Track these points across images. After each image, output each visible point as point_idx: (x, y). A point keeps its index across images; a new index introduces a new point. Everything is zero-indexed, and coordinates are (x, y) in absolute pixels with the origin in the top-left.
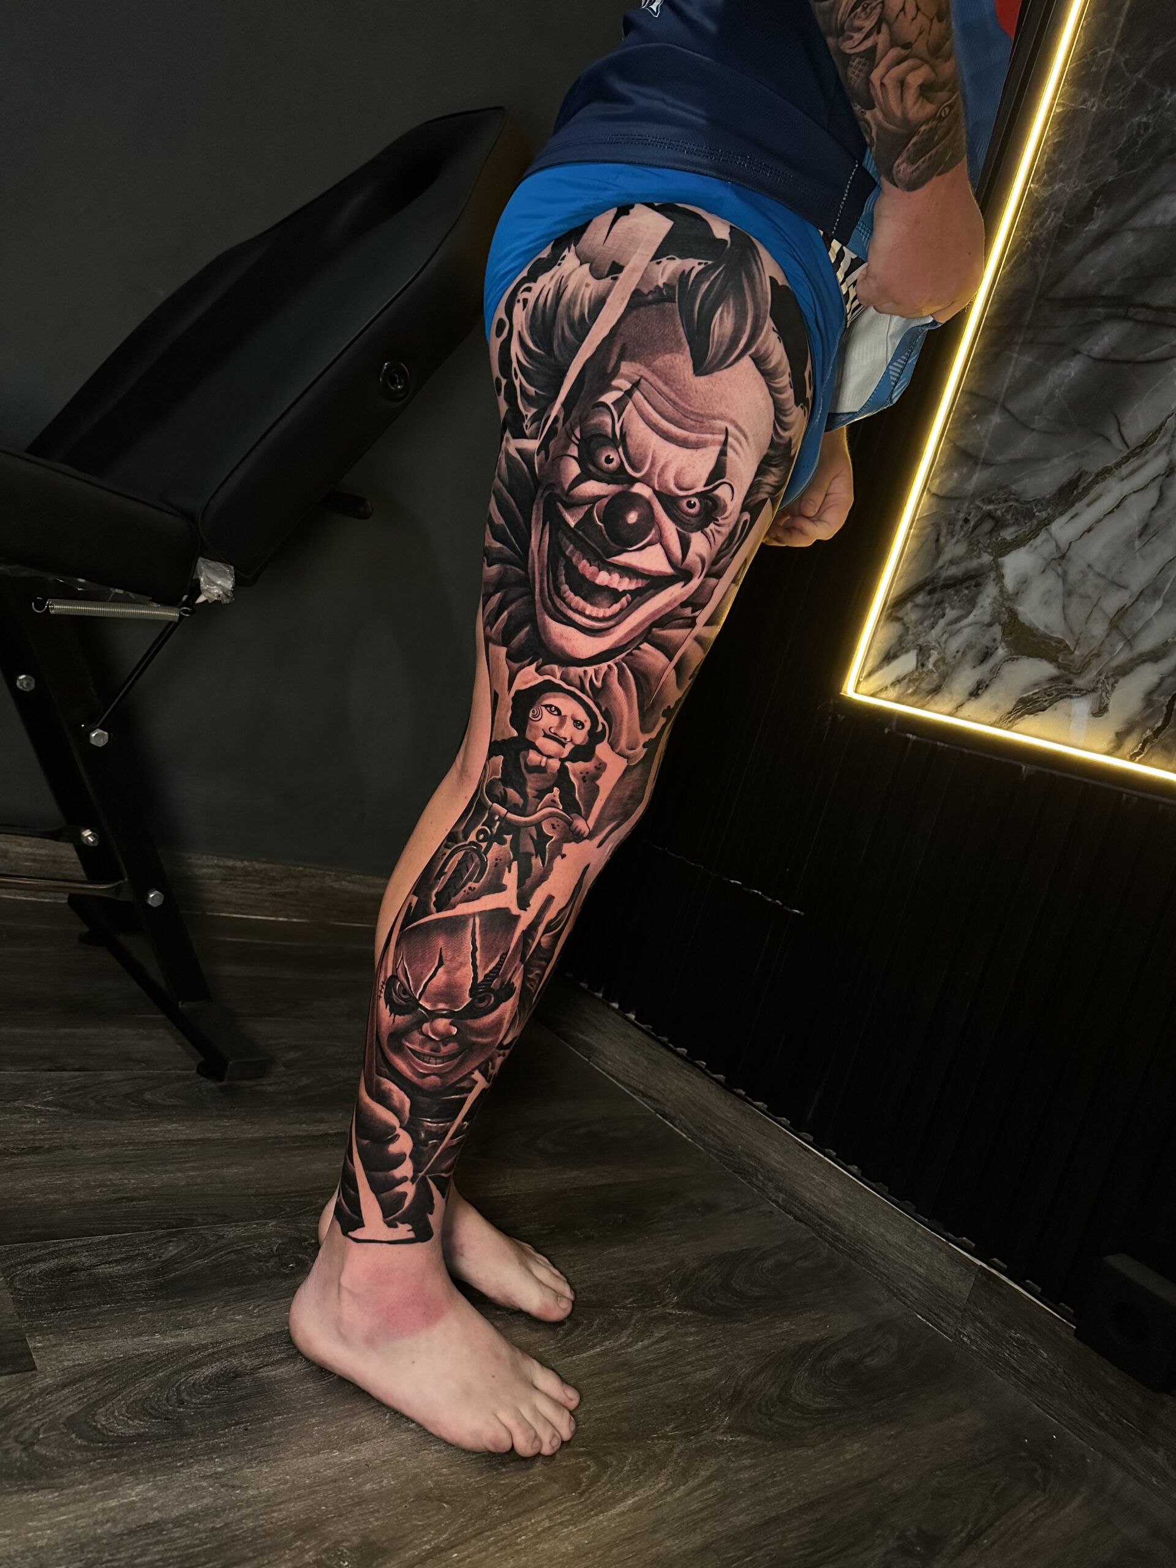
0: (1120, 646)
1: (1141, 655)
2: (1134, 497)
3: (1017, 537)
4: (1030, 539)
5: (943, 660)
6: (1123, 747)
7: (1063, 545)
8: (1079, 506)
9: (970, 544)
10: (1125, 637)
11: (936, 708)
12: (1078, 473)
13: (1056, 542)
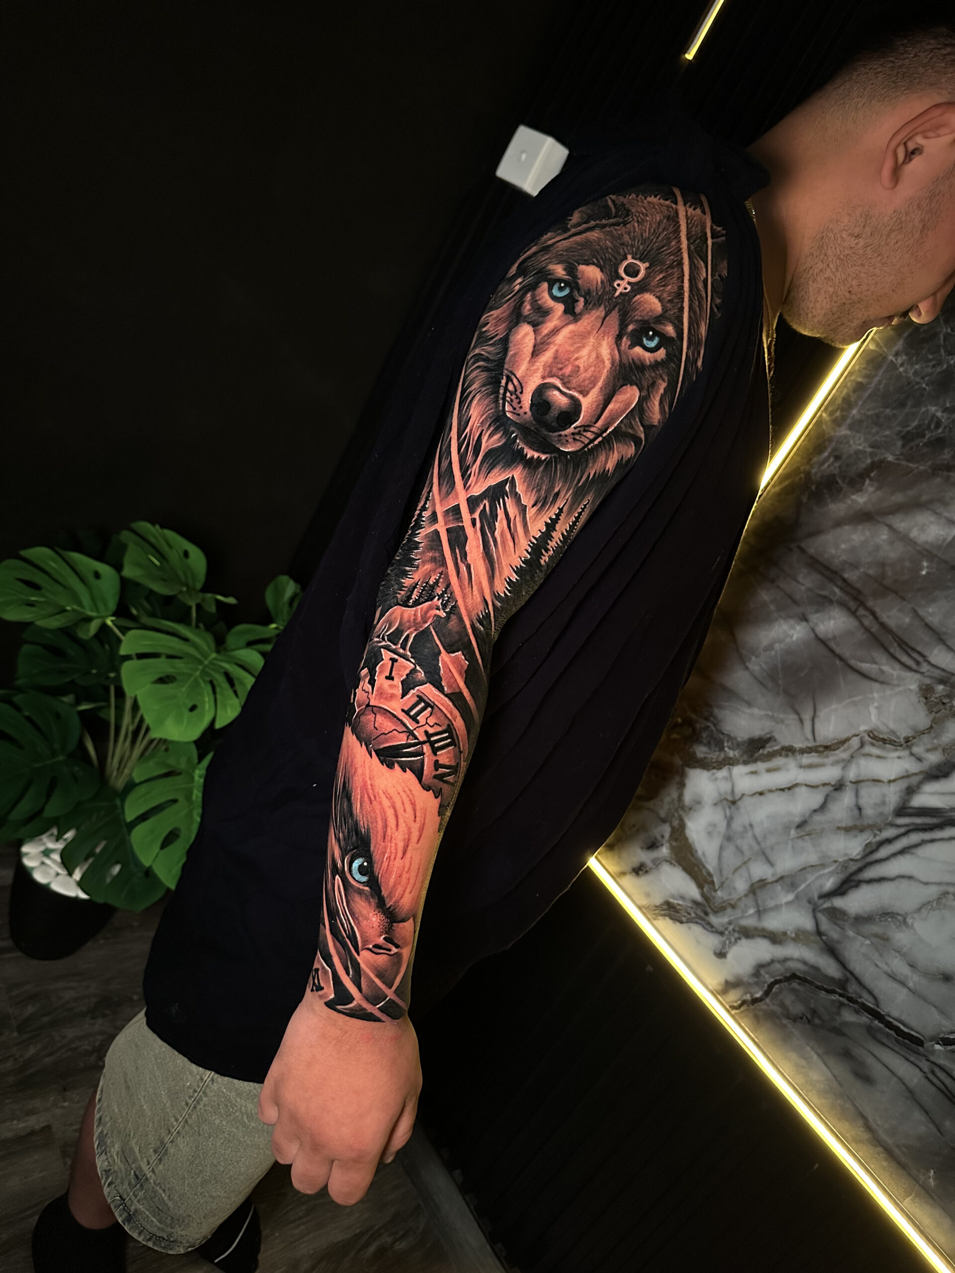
0: (752, 911)
1: (764, 930)
2: (804, 789)
3: (705, 758)
4: (714, 768)
6: (727, 994)
7: (739, 790)
8: (761, 766)
10: (757, 906)
12: (768, 736)
13: (733, 785)
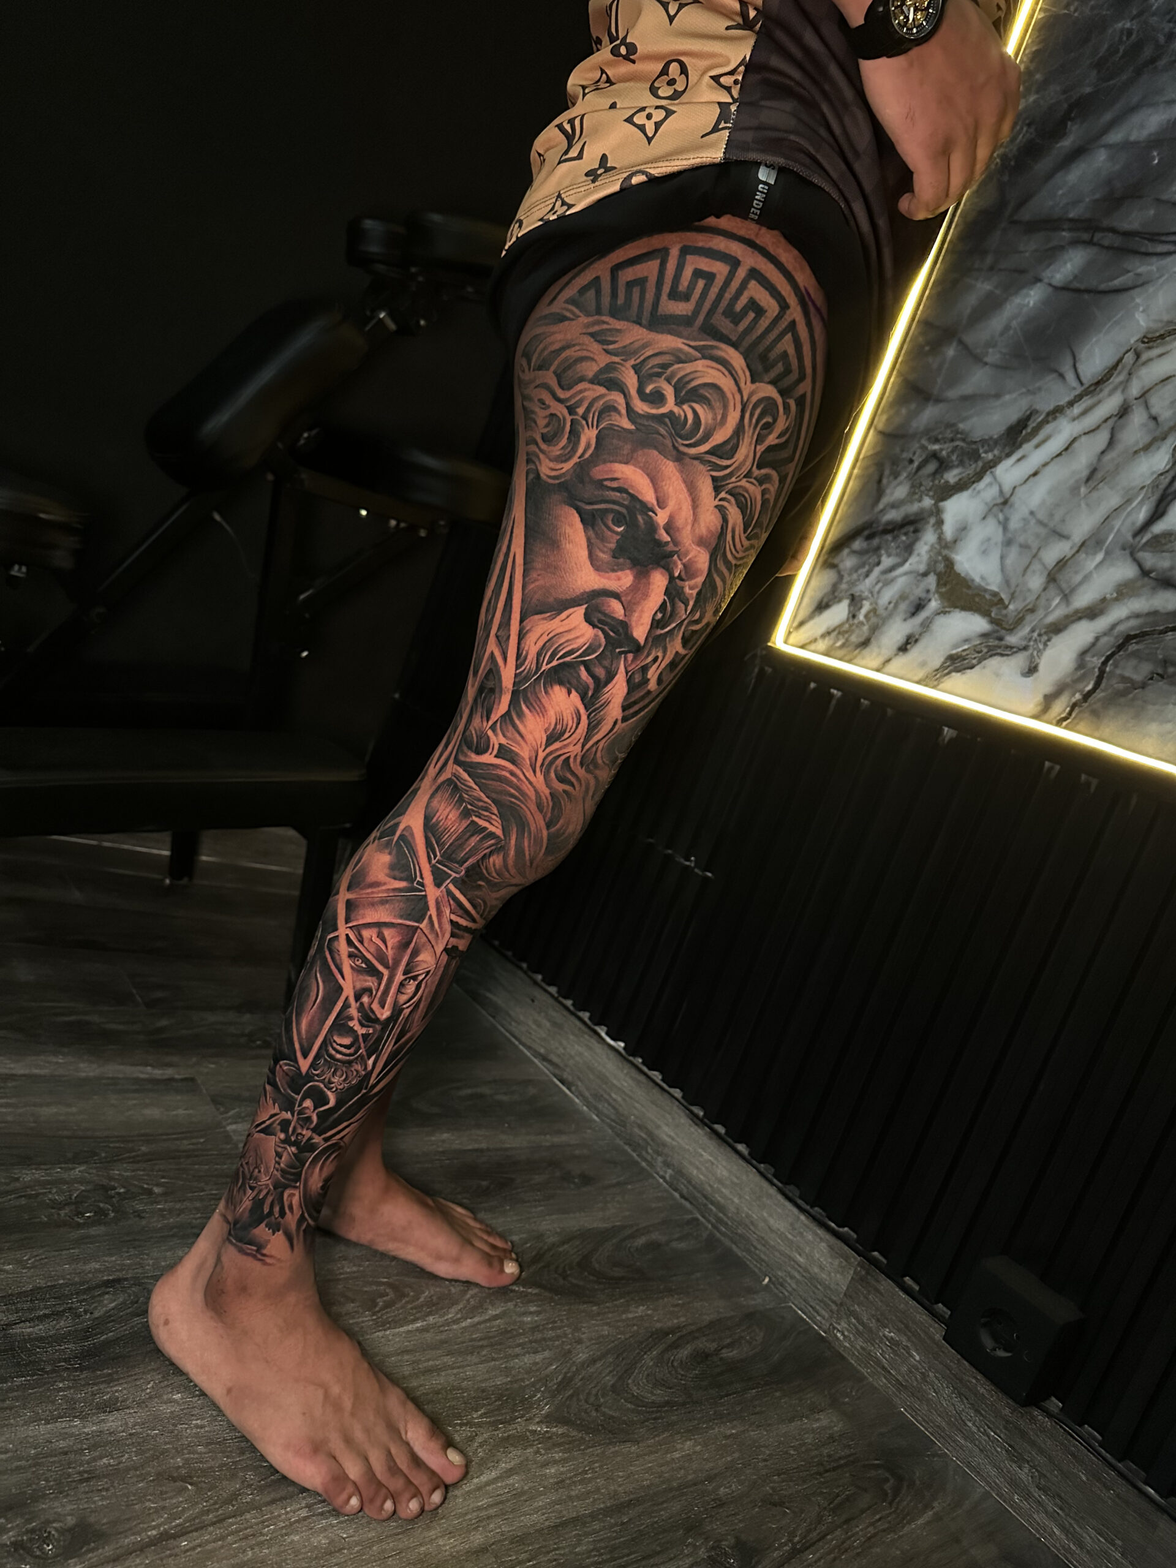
0: (1057, 600)
1: (1077, 611)
2: (1083, 439)
3: (960, 480)
4: (974, 482)
5: (874, 611)
6: (1050, 711)
7: (1007, 489)
8: (1027, 447)
9: (913, 486)
10: (1062, 590)
11: (864, 662)
12: (1028, 412)
13: (1000, 486)
